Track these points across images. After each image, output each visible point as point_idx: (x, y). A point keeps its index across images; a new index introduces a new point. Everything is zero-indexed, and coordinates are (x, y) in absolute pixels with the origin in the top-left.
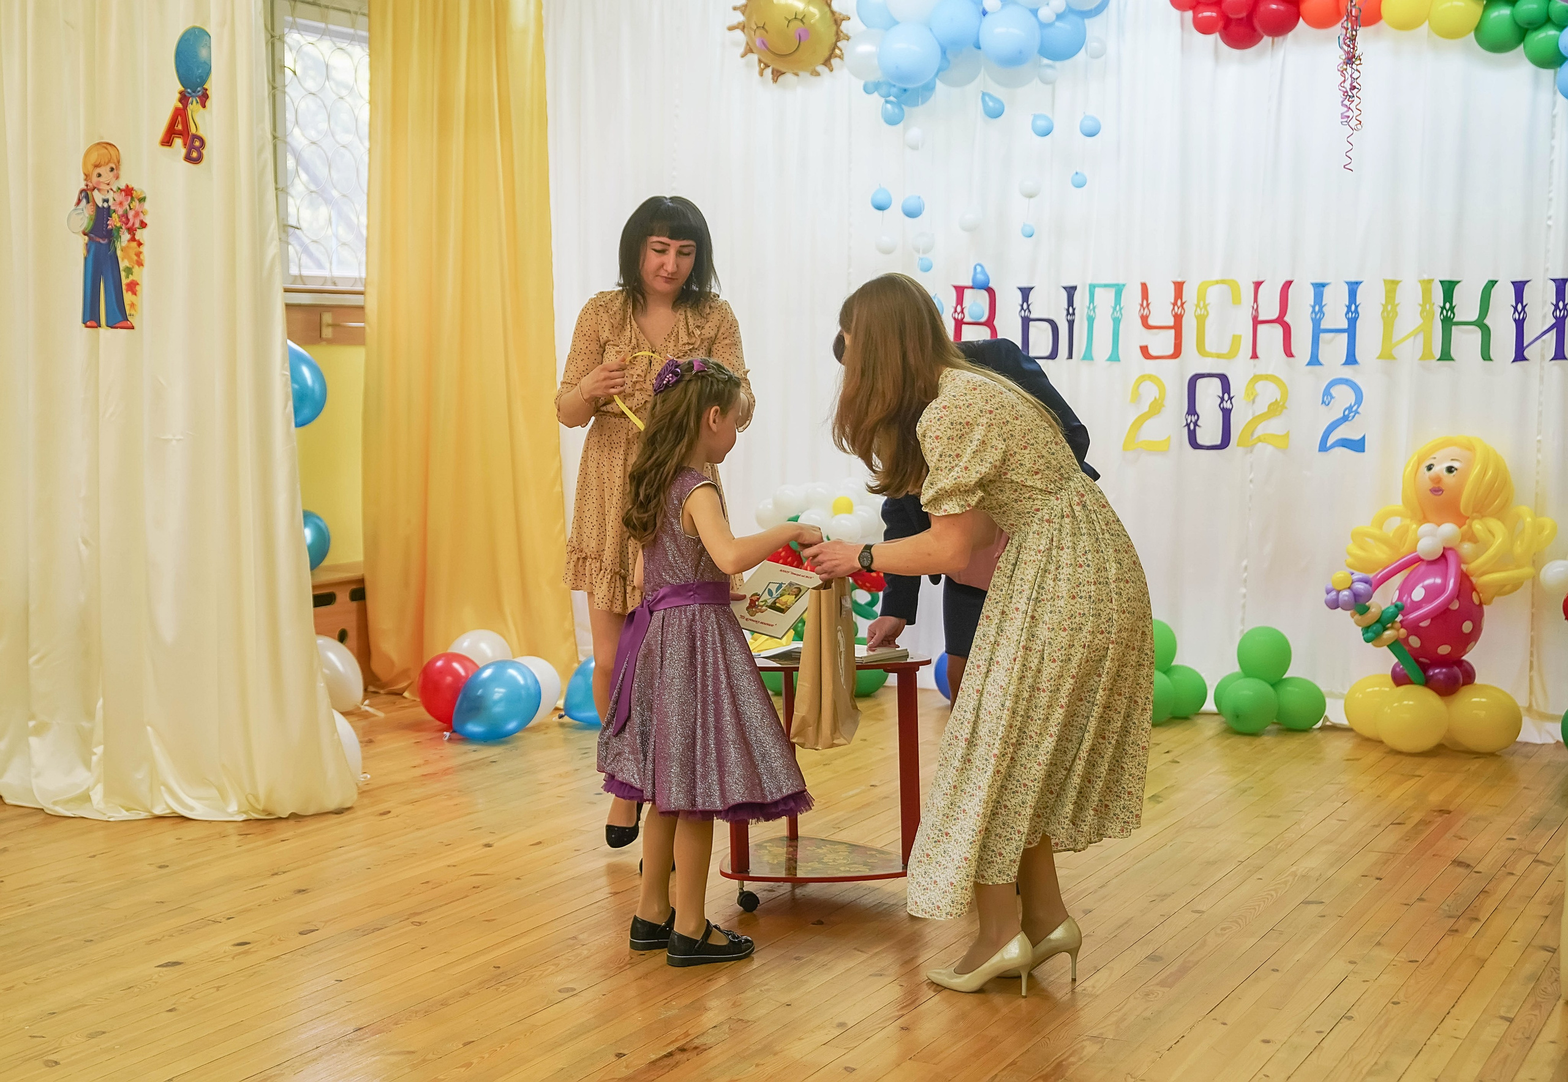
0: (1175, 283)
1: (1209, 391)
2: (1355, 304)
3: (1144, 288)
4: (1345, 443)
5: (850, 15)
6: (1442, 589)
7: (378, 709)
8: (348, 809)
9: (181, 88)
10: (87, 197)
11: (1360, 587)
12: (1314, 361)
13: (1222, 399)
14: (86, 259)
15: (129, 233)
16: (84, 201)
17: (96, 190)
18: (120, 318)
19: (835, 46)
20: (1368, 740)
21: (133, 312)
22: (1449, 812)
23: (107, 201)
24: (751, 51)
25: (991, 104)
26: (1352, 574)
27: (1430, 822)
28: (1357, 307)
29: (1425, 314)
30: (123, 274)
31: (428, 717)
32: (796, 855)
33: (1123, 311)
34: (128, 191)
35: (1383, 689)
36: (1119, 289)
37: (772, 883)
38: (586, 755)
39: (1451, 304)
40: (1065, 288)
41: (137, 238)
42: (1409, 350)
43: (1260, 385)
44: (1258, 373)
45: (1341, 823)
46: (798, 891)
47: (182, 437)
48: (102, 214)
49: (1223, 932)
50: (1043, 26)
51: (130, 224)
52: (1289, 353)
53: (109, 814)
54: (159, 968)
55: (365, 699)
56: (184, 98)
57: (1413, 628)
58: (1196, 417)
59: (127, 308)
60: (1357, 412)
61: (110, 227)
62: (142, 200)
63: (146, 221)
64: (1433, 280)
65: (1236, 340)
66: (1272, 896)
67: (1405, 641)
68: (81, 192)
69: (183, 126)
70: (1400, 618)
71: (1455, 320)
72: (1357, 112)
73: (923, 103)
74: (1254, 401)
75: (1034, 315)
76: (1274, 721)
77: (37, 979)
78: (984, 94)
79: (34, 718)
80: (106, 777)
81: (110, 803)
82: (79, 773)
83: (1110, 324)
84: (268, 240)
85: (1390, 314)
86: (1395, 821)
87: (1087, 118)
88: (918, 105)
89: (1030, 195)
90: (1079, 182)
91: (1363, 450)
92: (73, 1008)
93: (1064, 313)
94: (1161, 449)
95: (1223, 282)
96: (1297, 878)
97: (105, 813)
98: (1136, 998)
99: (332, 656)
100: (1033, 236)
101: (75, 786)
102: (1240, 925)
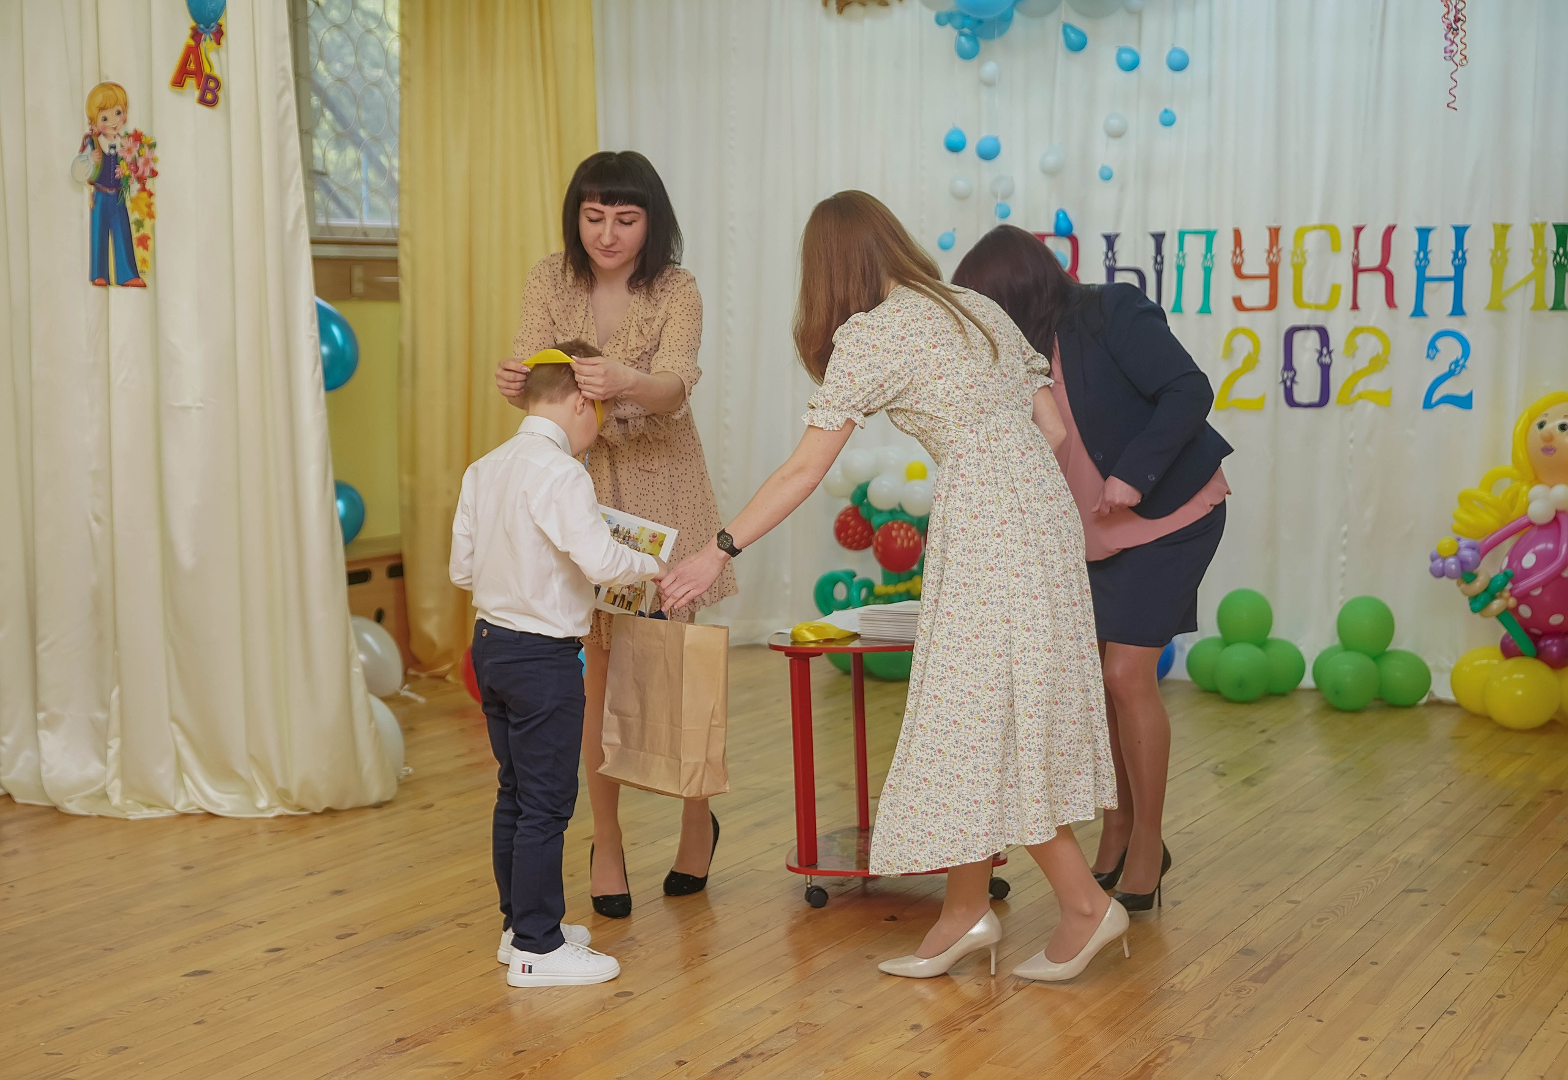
1: (1306, 347)
2: (1462, 250)
3: (1237, 234)
4: (1449, 399)
6: (1555, 554)
7: (420, 694)
8: (388, 802)
9: (193, 24)
10: (92, 143)
11: (1467, 554)
12: (1419, 311)
13: (1321, 354)
14: (93, 211)
15: (139, 183)
16: (89, 148)
17: (101, 135)
18: (130, 276)
20: (1474, 716)
21: (145, 269)
22: (1560, 793)
23: (113, 147)
25: (1072, 35)
26: (1459, 540)
27: (1540, 803)
28: (1464, 253)
29: (1538, 261)
30: (133, 228)
33: (1215, 260)
34: (137, 137)
35: (1491, 661)
36: (1210, 236)
37: (842, 877)
39: (1565, 249)
40: (1153, 235)
41: (148, 187)
42: (1520, 302)
43: (1360, 339)
44: (1359, 325)
45: (1446, 805)
46: (869, 885)
47: (202, 405)
48: (109, 162)
49: (1320, 923)
51: (140, 172)
52: (1390, 302)
53: (128, 813)
54: (183, 979)
55: (404, 683)
56: (196, 35)
57: (1523, 598)
58: (1293, 373)
59: (139, 264)
60: (1463, 366)
62: (152, 146)
63: (158, 168)
64: (1546, 224)
65: (1335, 289)
66: (1372, 884)
67: (1515, 611)
68: (86, 137)
69: (196, 65)
70: (1509, 586)
72: (1461, 46)
73: (1002, 32)
74: (1354, 356)
75: (1120, 264)
76: (1376, 699)
77: (52, 992)
78: (1066, 26)
79: (43, 709)
80: (123, 773)
81: (129, 802)
82: (94, 768)
83: (1201, 274)
84: (292, 190)
85: (1500, 260)
86: (1503, 803)
87: (1174, 50)
88: (994, 38)
89: (1116, 135)
90: (1168, 120)
91: (1470, 407)
92: (92, 1023)
93: (1152, 262)
94: (1257, 406)
95: (1321, 227)
96: (1398, 865)
97: (124, 812)
98: (1227, 995)
99: (369, 638)
100: (1112, 180)
101: (90, 783)
102: (1337, 915)
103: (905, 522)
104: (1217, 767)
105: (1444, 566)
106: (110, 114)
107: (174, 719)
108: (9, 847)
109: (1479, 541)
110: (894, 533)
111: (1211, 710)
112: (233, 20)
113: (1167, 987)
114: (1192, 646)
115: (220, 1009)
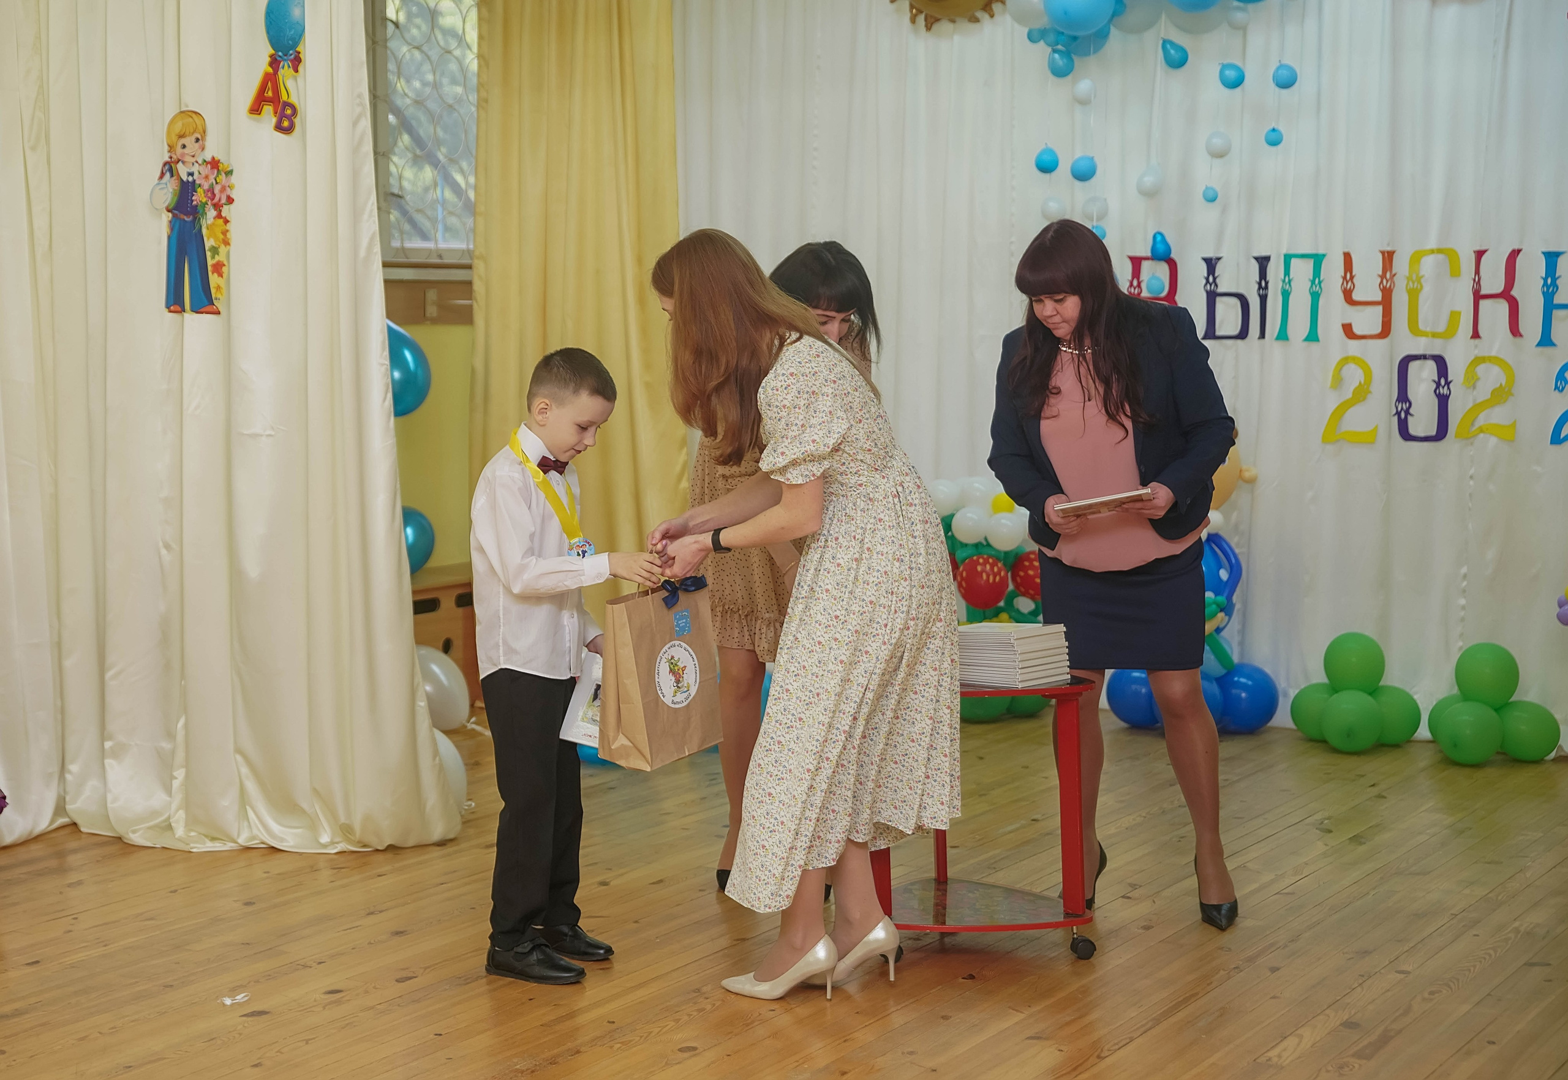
0: (1383, 253)
1: (1423, 376)
3: (1348, 258)
8: (451, 840)
9: (272, 51)
10: (171, 170)
12: (1546, 340)
13: (1438, 384)
14: (169, 237)
15: (215, 210)
16: (168, 175)
17: (180, 164)
18: (205, 303)
21: (219, 296)
23: (191, 174)
25: (1172, 52)
30: (208, 254)
32: (945, 900)
33: (1322, 285)
34: (214, 164)
36: (1318, 260)
37: (920, 930)
38: (714, 782)
40: (1256, 259)
41: (223, 214)
43: (1481, 369)
44: (1480, 355)
46: (947, 940)
47: (273, 433)
48: (187, 189)
51: (216, 200)
52: (1515, 329)
53: (192, 845)
54: (244, 1018)
55: (470, 717)
56: (275, 62)
58: (1407, 404)
59: (213, 291)
61: (195, 203)
62: (229, 173)
63: (232, 196)
65: (1454, 316)
66: (1490, 955)
68: (165, 164)
69: (273, 93)
73: (1095, 52)
74: (1474, 387)
75: (1221, 289)
76: (1498, 753)
77: (112, 1028)
78: (1165, 42)
79: (110, 738)
80: (187, 804)
81: (193, 834)
82: (159, 799)
83: (1308, 299)
84: (366, 217)
87: (1281, 66)
88: (1089, 55)
89: (1219, 154)
90: (1274, 140)
92: (150, 1062)
93: (1257, 286)
94: (1367, 440)
95: (1439, 251)
96: (1519, 936)
97: (187, 844)
98: (1328, 1071)
99: (435, 668)
100: (1217, 201)
101: (155, 813)
102: (1451, 988)
103: (990, 556)
104: (1322, 823)
106: (189, 141)
107: (238, 751)
108: (73, 877)
110: (979, 568)
111: (1317, 760)
112: (311, 48)
113: (1262, 1060)
114: (1297, 692)
115: (277, 1052)
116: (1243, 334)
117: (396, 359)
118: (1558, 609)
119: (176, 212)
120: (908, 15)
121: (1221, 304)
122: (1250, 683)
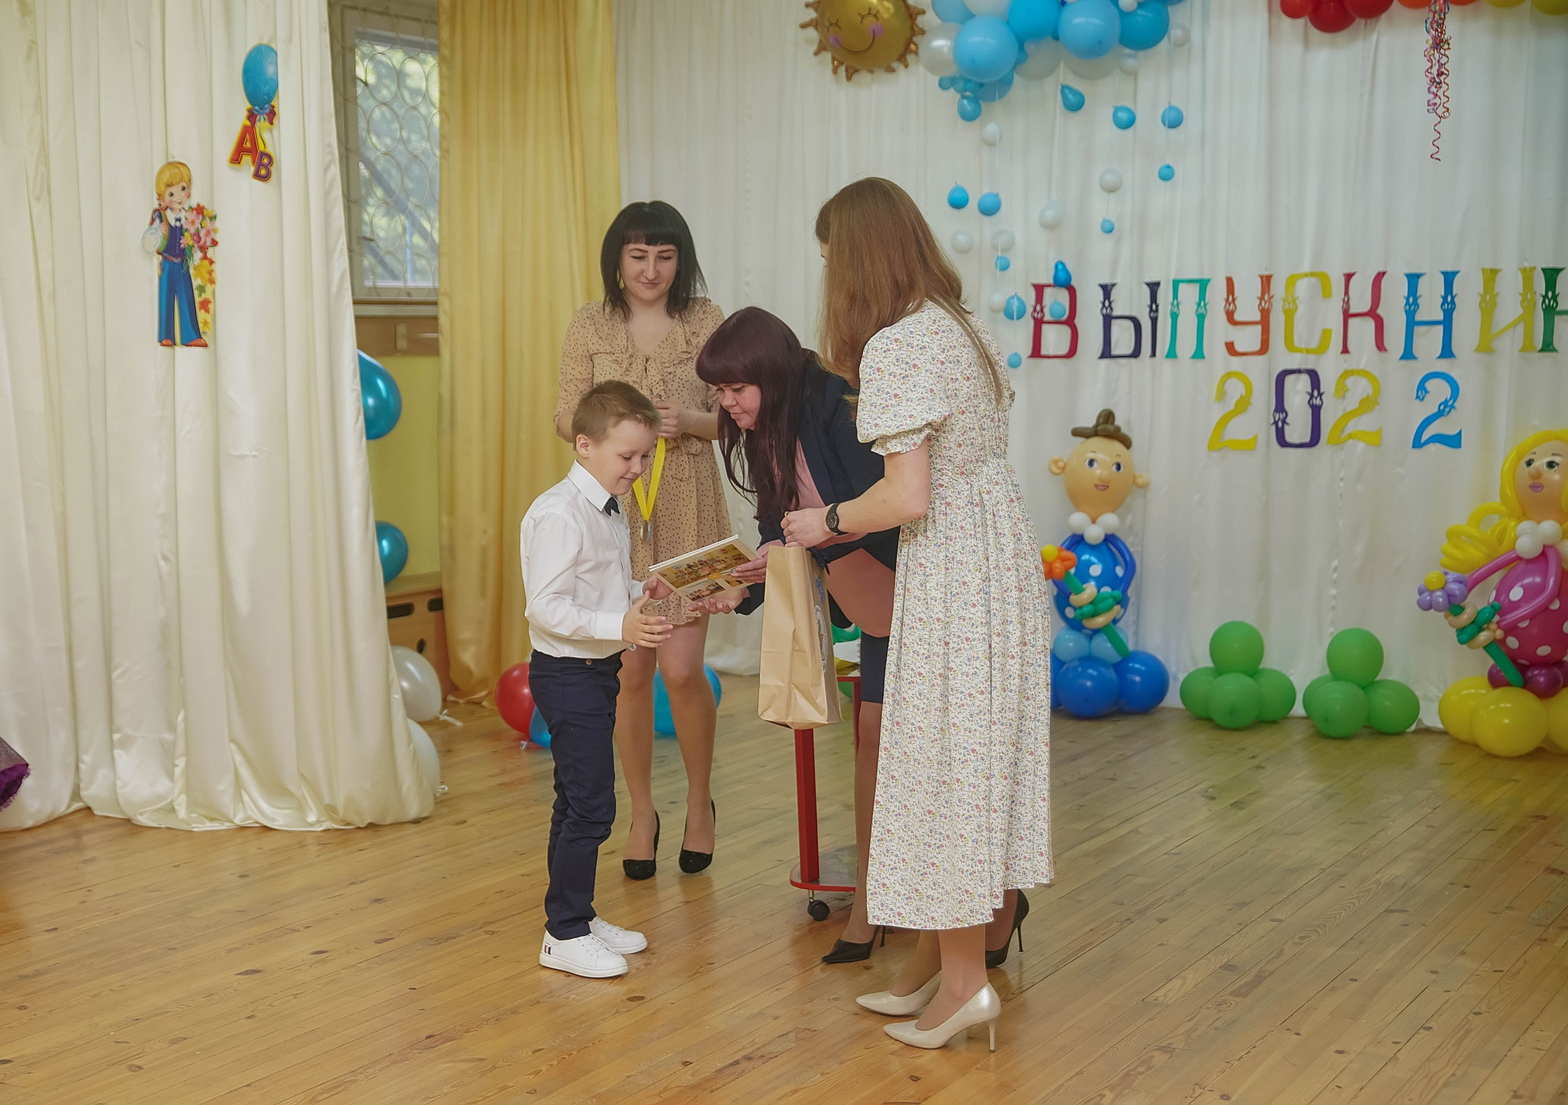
0: (1262, 277)
1: (1297, 390)
2: (1451, 296)
3: (1230, 282)
4: (1438, 439)
5: (926, 9)
6: (1542, 587)
7: (456, 719)
8: (425, 818)
9: (249, 106)
10: (160, 217)
11: (1455, 587)
12: (1408, 354)
13: (1312, 396)
14: (160, 278)
16: (157, 221)
18: (194, 336)
19: (910, 41)
20: (1463, 743)
21: (207, 330)
22: (1545, 818)
23: (179, 220)
24: (825, 49)
25: (1070, 96)
26: (1446, 574)
27: (1524, 828)
28: (1453, 298)
29: (1527, 304)
30: (196, 292)
31: (505, 725)
33: (1207, 307)
34: (200, 210)
35: (1479, 691)
36: (1203, 284)
37: (843, 892)
39: (1554, 292)
40: (1148, 284)
41: (209, 256)
42: (1509, 345)
43: (1350, 381)
44: (1350, 368)
45: (1431, 829)
47: (257, 454)
48: (175, 234)
49: (1302, 941)
50: (1123, 14)
51: (202, 242)
52: (1380, 345)
53: (194, 825)
54: (239, 976)
55: (443, 708)
56: (252, 116)
57: (1511, 630)
58: (1284, 415)
59: (201, 326)
60: (1452, 407)
62: (213, 218)
63: (217, 239)
64: (1534, 268)
65: (1326, 334)
66: (1354, 904)
67: (1502, 642)
68: (155, 211)
69: (251, 144)
70: (1497, 618)
71: (1559, 308)
72: (1444, 100)
73: (1000, 97)
74: (1344, 397)
75: (1115, 313)
76: (1364, 727)
77: (122, 986)
78: (1064, 87)
79: (118, 731)
80: (188, 789)
81: (194, 815)
82: (163, 785)
83: (1195, 320)
84: (336, 255)
85: (1488, 305)
86: (1487, 828)
87: (1171, 108)
88: (995, 100)
89: (1111, 190)
90: (1167, 175)
91: (1459, 446)
92: (157, 1015)
93: (1148, 310)
94: (1249, 446)
95: (1312, 274)
96: (1380, 886)
97: (189, 824)
98: (1208, 1008)
99: (410, 666)
100: (1114, 231)
101: (160, 798)
102: (1319, 934)
104: (1206, 791)
105: (1431, 600)
107: (233, 740)
108: (89, 855)
109: (1466, 575)
111: (1203, 736)
112: (285, 103)
113: (1150, 999)
114: (1186, 675)
115: (269, 1005)
116: (1136, 353)
117: (367, 384)
118: (1418, 597)
119: (166, 254)
120: (830, 67)
121: (1116, 325)
122: (1143, 668)
